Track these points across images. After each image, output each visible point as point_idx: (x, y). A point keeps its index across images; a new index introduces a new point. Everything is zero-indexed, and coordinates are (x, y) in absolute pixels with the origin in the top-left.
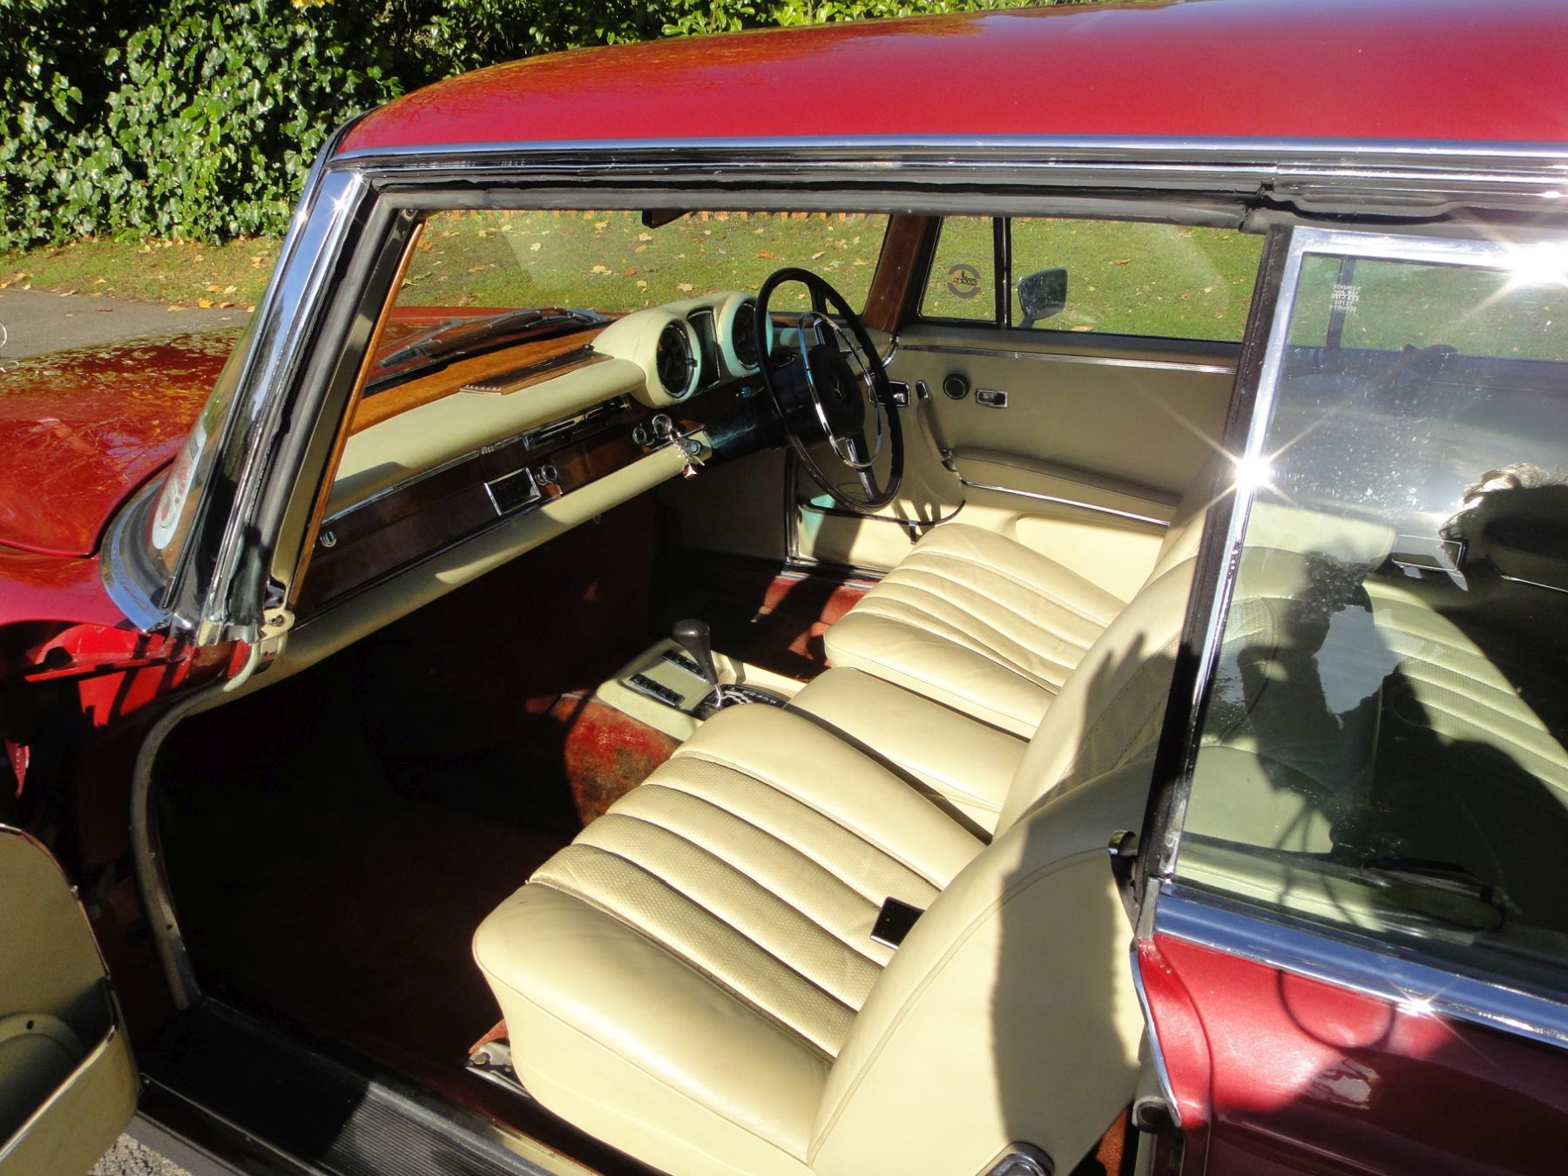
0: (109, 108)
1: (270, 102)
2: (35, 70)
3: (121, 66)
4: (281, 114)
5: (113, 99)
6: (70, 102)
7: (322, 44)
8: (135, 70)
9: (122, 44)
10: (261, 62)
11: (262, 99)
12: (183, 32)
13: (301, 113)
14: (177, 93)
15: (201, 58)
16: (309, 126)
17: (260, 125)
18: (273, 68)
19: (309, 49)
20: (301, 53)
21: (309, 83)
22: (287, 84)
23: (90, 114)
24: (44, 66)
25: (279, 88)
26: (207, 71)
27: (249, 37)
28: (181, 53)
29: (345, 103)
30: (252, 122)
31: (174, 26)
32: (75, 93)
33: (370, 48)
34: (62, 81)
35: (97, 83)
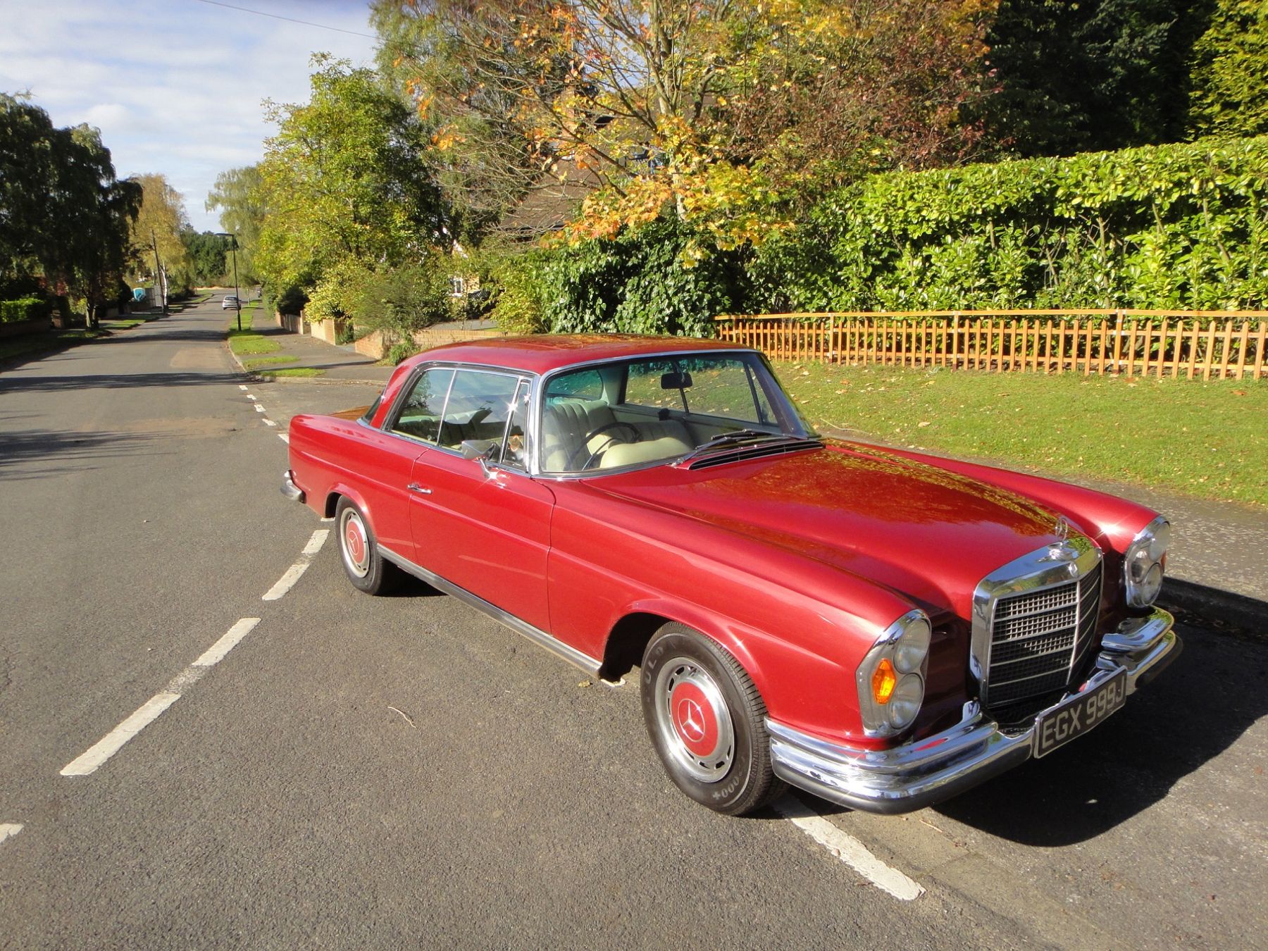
0: (617, 311)
1: (672, 308)
2: (590, 296)
3: (623, 294)
4: (677, 313)
5: (619, 307)
6: (601, 309)
7: (696, 282)
8: (628, 296)
9: (625, 285)
10: (671, 292)
11: (668, 307)
12: (648, 279)
13: (684, 313)
14: (640, 305)
15: (651, 290)
16: (687, 319)
17: (667, 319)
18: (676, 294)
19: (691, 285)
20: (688, 287)
22: (679, 301)
23: (608, 315)
24: (594, 295)
25: (676, 303)
26: (653, 295)
27: (670, 282)
28: (646, 287)
30: (664, 317)
31: (644, 277)
32: (604, 306)
34: (600, 301)
35: (613, 301)
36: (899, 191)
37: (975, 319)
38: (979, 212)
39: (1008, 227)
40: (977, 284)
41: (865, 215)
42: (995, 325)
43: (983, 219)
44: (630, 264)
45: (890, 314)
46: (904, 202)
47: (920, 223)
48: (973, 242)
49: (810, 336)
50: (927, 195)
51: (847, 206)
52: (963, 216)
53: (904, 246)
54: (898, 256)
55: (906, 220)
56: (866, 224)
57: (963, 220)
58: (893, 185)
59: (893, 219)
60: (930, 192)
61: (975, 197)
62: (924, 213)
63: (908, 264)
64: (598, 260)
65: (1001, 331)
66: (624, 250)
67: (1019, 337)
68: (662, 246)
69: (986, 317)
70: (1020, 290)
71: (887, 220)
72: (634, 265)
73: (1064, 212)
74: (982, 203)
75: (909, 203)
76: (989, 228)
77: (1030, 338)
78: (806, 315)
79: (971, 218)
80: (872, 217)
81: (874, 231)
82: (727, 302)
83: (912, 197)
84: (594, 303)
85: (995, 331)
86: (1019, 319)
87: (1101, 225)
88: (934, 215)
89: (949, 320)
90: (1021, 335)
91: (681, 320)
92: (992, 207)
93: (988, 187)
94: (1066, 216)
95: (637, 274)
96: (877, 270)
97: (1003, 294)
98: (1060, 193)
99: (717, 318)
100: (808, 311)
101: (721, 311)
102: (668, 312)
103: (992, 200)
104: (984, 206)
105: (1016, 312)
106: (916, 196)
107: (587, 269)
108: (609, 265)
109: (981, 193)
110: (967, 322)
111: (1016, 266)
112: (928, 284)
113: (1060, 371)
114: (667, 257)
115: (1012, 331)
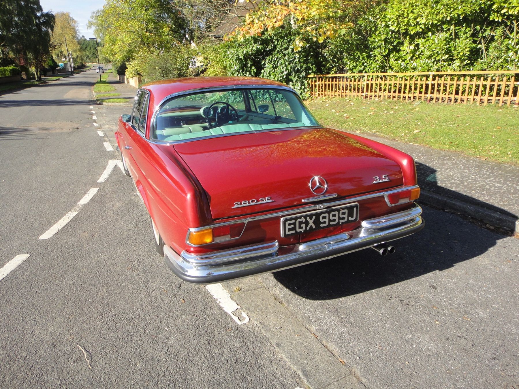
1: (287, 71)
2: (249, 65)
3: (264, 64)
4: (289, 74)
5: (263, 71)
6: (254, 72)
7: (299, 58)
8: (267, 65)
9: (265, 60)
10: (287, 63)
11: (286, 71)
12: (276, 57)
13: (293, 74)
14: (272, 70)
15: (278, 62)
16: (295, 77)
17: (285, 76)
18: (289, 64)
19: (297, 60)
20: (295, 61)
21: (295, 67)
22: (291, 68)
23: (258, 74)
24: (251, 64)
25: (289, 69)
26: (279, 65)
27: (286, 58)
28: (275, 61)
29: (302, 71)
30: (283, 76)
31: (274, 56)
32: (255, 70)
33: (310, 59)
34: (253, 68)
35: (260, 68)
36: (406, 8)
37: (440, 77)
38: (448, 19)
39: (463, 27)
40: (444, 58)
41: (386, 22)
42: (452, 79)
43: (449, 23)
44: (268, 49)
45: (395, 74)
46: (408, 15)
47: (416, 26)
48: (443, 36)
49: (355, 85)
50: (421, 10)
51: (378, 17)
52: (439, 21)
53: (405, 38)
54: (402, 44)
55: (408, 25)
56: (387, 26)
57: (439, 23)
58: (402, 5)
59: (401, 23)
60: (422, 8)
61: (447, 10)
62: (418, 20)
63: (407, 48)
64: (252, 48)
65: (455, 82)
66: (266, 42)
67: (465, 86)
68: (284, 40)
69: (447, 75)
70: (467, 61)
71: (398, 24)
72: (270, 50)
73: (495, 18)
74: (450, 13)
75: (411, 15)
76: (452, 27)
77: (471, 86)
78: (353, 75)
79: (443, 22)
80: (390, 23)
81: (390, 31)
82: (314, 68)
83: (412, 12)
84: (251, 69)
85: (452, 83)
86: (464, 76)
87: (516, 25)
88: (424, 21)
89: (427, 77)
90: (466, 84)
91: (291, 77)
92: (456, 16)
93: (455, 4)
94: (496, 20)
95: (271, 54)
96: (390, 52)
97: (457, 63)
98: (495, 7)
99: (309, 76)
100: (354, 72)
101: (311, 73)
102: (285, 73)
103: (456, 11)
104: (451, 15)
105: (463, 72)
106: (414, 11)
107: (247, 52)
108: (258, 50)
109: (450, 8)
110: (437, 78)
111: (466, 48)
112: (416, 58)
113: (485, 104)
114: (285, 46)
115: (461, 83)
